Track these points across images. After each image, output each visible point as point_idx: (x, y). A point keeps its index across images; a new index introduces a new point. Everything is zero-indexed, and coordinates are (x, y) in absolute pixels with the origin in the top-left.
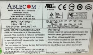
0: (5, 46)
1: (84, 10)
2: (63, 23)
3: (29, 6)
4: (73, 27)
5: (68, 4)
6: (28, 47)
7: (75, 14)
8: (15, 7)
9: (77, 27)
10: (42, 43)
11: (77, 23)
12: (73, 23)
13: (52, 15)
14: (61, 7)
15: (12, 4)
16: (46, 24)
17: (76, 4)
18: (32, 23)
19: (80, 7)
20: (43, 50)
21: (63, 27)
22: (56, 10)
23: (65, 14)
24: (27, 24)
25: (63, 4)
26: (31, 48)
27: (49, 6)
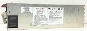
0: (34, 23)
1: (60, 10)
2: (54, 14)
3: (43, 9)
4: (57, 16)
5: (55, 8)
6: (42, 23)
7: (57, 11)
8: (38, 9)
9: (59, 16)
10: (47, 21)
11: (58, 14)
12: (57, 14)
13: (50, 11)
14: (53, 9)
15: (37, 8)
16: (48, 15)
17: (58, 8)
18: (44, 14)
19: (59, 9)
20: (47, 24)
21: (54, 16)
22: (52, 10)
23: (54, 11)
24: (42, 15)
25: (54, 8)
26: (43, 23)
27: (49, 9)
